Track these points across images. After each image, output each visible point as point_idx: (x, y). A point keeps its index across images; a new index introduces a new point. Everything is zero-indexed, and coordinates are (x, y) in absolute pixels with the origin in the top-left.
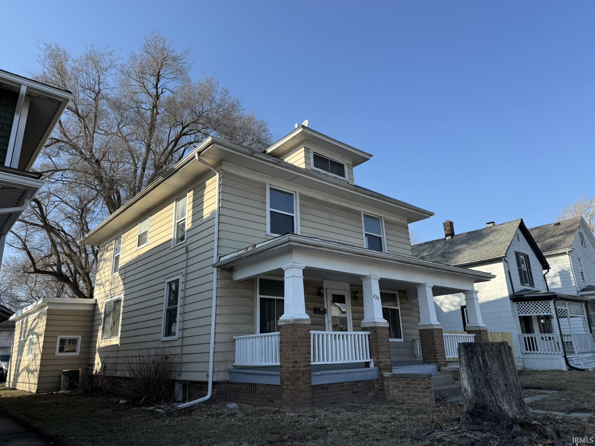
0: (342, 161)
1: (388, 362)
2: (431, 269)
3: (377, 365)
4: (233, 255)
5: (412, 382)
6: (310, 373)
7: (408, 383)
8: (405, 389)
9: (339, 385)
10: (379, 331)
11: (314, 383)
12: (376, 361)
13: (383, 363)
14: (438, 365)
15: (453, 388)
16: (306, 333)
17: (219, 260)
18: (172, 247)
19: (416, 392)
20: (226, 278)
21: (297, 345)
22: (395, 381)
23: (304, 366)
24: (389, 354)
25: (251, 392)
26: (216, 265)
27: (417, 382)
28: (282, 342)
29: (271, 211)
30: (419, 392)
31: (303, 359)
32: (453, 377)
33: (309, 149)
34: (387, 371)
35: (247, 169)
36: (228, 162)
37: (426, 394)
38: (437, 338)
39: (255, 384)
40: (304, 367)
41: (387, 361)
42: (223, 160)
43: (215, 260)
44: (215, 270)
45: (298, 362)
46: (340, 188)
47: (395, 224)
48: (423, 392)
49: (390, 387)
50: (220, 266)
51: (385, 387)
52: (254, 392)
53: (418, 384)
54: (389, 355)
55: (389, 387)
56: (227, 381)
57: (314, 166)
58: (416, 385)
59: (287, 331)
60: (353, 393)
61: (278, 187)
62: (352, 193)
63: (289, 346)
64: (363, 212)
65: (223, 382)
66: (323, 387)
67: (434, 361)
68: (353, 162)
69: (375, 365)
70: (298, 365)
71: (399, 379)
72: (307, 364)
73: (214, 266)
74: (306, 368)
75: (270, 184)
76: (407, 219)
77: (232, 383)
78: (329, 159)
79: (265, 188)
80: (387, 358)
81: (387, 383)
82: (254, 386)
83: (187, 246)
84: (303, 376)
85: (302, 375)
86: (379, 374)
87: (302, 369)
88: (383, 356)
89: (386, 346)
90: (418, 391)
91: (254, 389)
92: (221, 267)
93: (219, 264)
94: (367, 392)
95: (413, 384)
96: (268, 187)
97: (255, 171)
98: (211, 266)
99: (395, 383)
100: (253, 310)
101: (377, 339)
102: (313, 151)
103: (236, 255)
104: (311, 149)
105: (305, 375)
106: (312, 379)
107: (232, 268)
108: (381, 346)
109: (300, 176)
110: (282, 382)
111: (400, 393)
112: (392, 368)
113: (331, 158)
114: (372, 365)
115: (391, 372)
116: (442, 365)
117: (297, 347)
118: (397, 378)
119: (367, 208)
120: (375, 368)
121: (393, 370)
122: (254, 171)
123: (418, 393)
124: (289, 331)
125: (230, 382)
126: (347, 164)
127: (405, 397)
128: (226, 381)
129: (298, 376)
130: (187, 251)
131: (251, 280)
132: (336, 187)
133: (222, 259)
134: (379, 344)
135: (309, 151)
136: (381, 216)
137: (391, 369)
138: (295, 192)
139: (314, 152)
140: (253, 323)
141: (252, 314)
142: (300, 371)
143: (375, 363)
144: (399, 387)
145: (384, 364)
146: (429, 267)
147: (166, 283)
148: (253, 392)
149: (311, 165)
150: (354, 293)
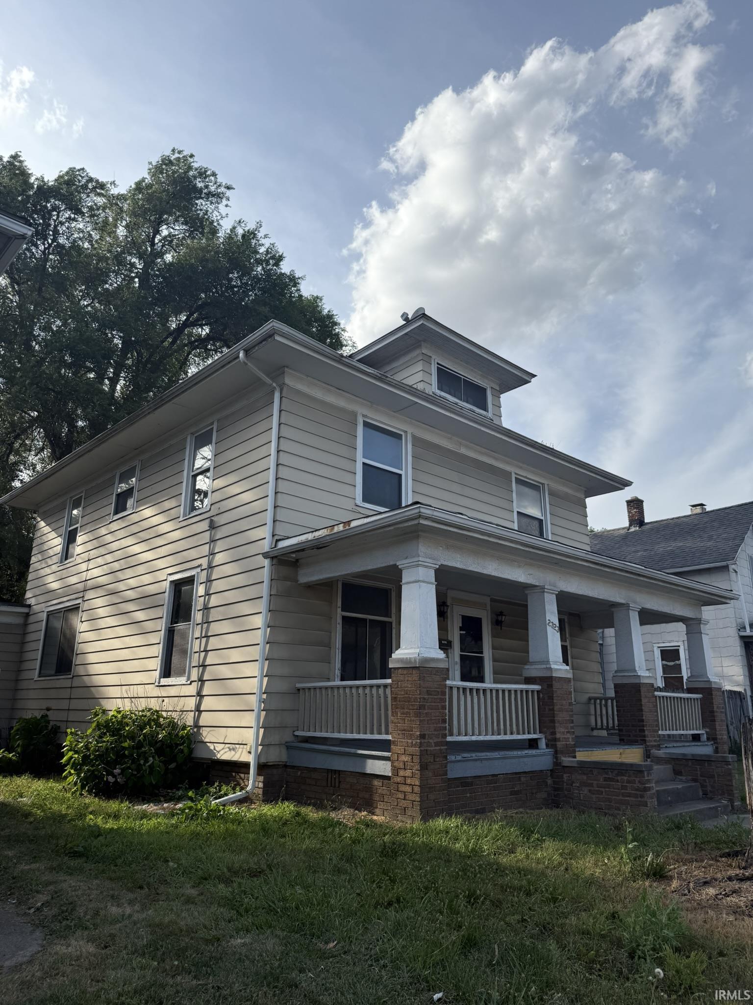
0: (483, 382)
1: (570, 740)
2: (642, 579)
3: (552, 745)
4: (303, 538)
5: (616, 778)
6: (446, 757)
7: (609, 778)
8: (603, 790)
9: (490, 778)
10: (556, 685)
11: (451, 775)
12: (550, 737)
13: (562, 741)
14: (647, 746)
15: (677, 788)
16: (440, 684)
17: (275, 547)
18: (181, 519)
19: (623, 796)
20: (286, 579)
21: (425, 705)
22: (584, 774)
23: (437, 744)
24: (572, 725)
25: (329, 785)
26: (270, 553)
27: (625, 778)
28: (395, 698)
29: (364, 464)
30: (629, 795)
31: (435, 730)
32: (674, 770)
33: (431, 357)
34: (569, 757)
35: (327, 386)
36: (295, 370)
37: (643, 800)
38: (646, 701)
39: (339, 771)
40: (435, 746)
41: (569, 738)
42: (287, 367)
43: (266, 546)
44: (266, 562)
45: (427, 737)
46: (483, 429)
47: (565, 497)
48: (636, 796)
49: (574, 785)
50: (276, 557)
51: (565, 784)
52: (337, 785)
53: (628, 782)
54: (572, 728)
55: (572, 785)
56: (284, 763)
57: (438, 389)
58: (623, 783)
59: (406, 679)
60: (512, 793)
61: (376, 420)
62: (501, 438)
63: (411, 707)
64: (516, 474)
65: (274, 765)
66: (465, 782)
67: (639, 739)
68: (500, 386)
69: (547, 745)
70: (426, 741)
71: (591, 771)
72: (440, 740)
73: (266, 555)
74: (439, 748)
75: (364, 416)
76: (585, 491)
77: (293, 767)
78: (462, 377)
79: (356, 421)
80: (568, 732)
81: (569, 777)
82: (337, 775)
83: (213, 518)
84: (434, 761)
85: (432, 761)
86: (555, 760)
87: (432, 749)
88: (562, 730)
89: (567, 711)
90: (628, 793)
91: (337, 780)
92: (279, 559)
93: (275, 554)
94: (534, 791)
95: (618, 782)
96: (360, 421)
97: (340, 389)
98: (261, 555)
99: (585, 777)
100: (330, 638)
101: (553, 699)
102: (436, 361)
103: (310, 539)
104: (434, 357)
105: (438, 760)
106: (448, 768)
107: (297, 560)
108: (559, 711)
109: (417, 403)
110: (395, 770)
111: (594, 796)
112: (577, 749)
113: (466, 376)
114: (543, 744)
115: (575, 757)
116: (653, 746)
117: (424, 709)
118: (589, 769)
119: (521, 468)
120: (548, 750)
121: (577, 754)
122: (338, 391)
123: (627, 796)
124: (410, 679)
125: (288, 764)
126: (492, 388)
127: (602, 803)
128: (281, 763)
129: (426, 761)
130: (212, 527)
131: (327, 585)
132: (475, 428)
133: (283, 544)
134: (556, 708)
135: (431, 360)
136: (543, 482)
137: (575, 752)
138: (406, 432)
139: (438, 364)
140: (328, 660)
141: (328, 645)
142: (429, 753)
143: (549, 740)
144: (591, 785)
145: (564, 743)
146: (639, 575)
147: (168, 582)
148: (333, 784)
149: (433, 385)
150: (498, 615)
